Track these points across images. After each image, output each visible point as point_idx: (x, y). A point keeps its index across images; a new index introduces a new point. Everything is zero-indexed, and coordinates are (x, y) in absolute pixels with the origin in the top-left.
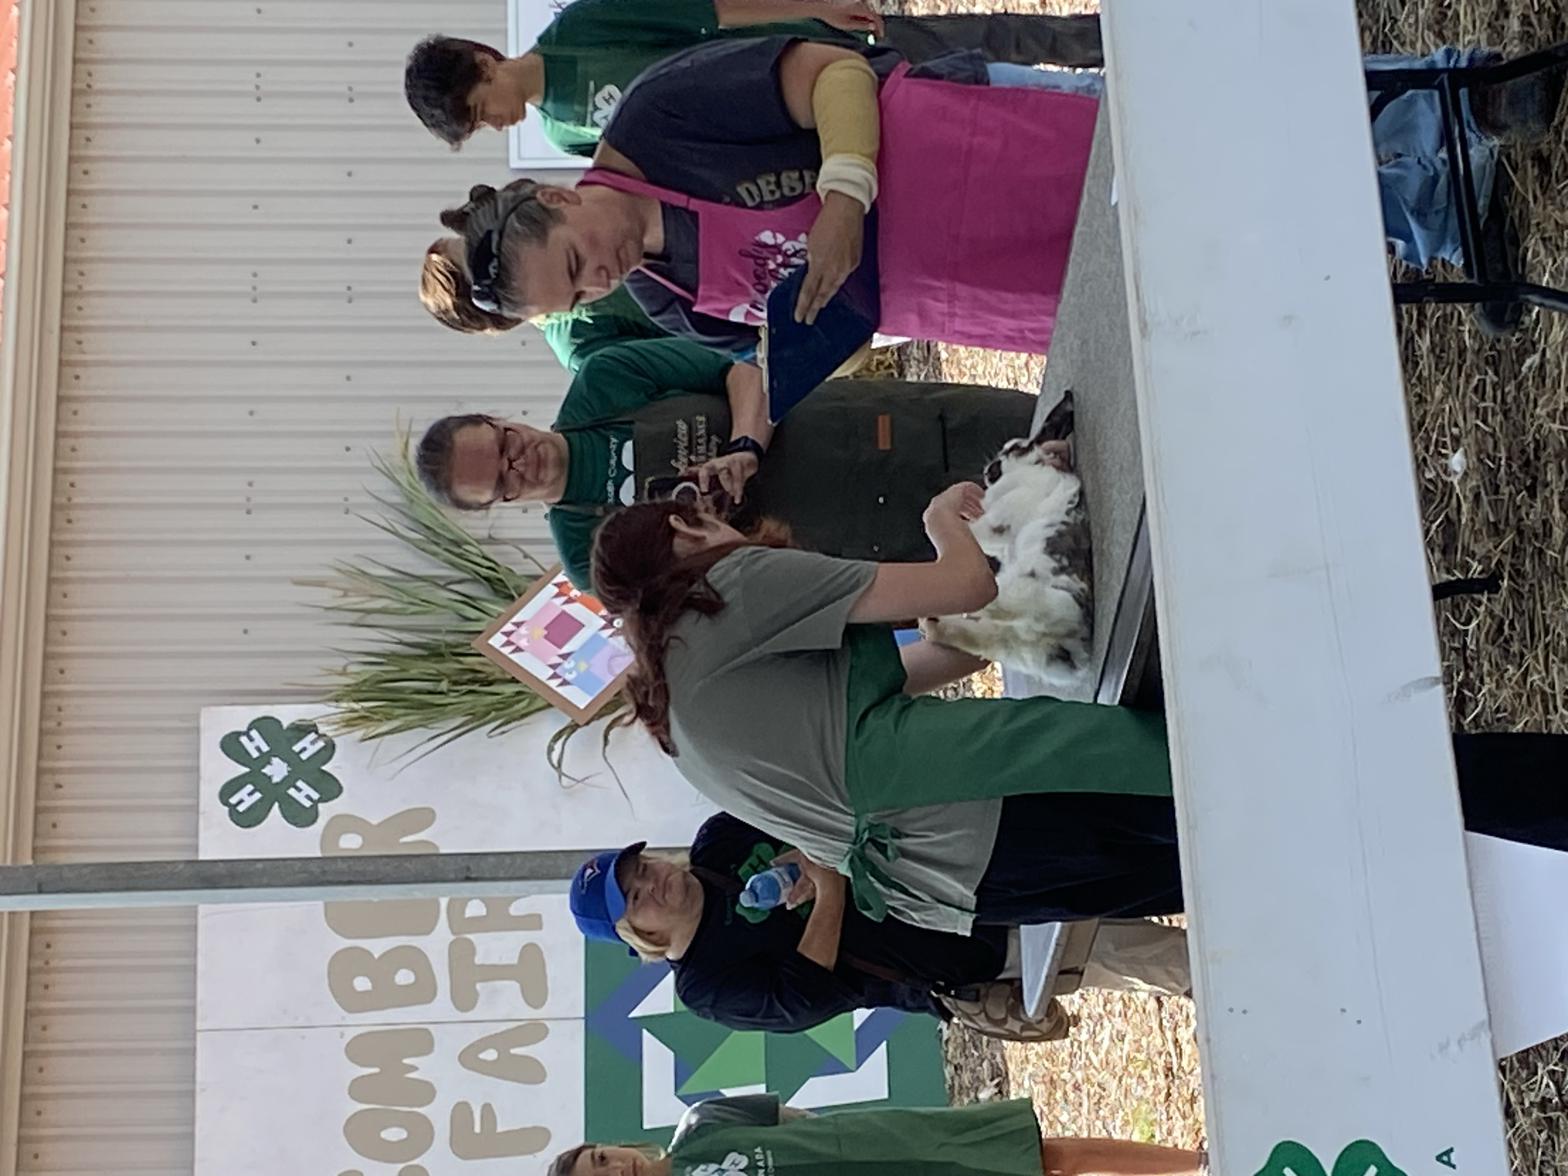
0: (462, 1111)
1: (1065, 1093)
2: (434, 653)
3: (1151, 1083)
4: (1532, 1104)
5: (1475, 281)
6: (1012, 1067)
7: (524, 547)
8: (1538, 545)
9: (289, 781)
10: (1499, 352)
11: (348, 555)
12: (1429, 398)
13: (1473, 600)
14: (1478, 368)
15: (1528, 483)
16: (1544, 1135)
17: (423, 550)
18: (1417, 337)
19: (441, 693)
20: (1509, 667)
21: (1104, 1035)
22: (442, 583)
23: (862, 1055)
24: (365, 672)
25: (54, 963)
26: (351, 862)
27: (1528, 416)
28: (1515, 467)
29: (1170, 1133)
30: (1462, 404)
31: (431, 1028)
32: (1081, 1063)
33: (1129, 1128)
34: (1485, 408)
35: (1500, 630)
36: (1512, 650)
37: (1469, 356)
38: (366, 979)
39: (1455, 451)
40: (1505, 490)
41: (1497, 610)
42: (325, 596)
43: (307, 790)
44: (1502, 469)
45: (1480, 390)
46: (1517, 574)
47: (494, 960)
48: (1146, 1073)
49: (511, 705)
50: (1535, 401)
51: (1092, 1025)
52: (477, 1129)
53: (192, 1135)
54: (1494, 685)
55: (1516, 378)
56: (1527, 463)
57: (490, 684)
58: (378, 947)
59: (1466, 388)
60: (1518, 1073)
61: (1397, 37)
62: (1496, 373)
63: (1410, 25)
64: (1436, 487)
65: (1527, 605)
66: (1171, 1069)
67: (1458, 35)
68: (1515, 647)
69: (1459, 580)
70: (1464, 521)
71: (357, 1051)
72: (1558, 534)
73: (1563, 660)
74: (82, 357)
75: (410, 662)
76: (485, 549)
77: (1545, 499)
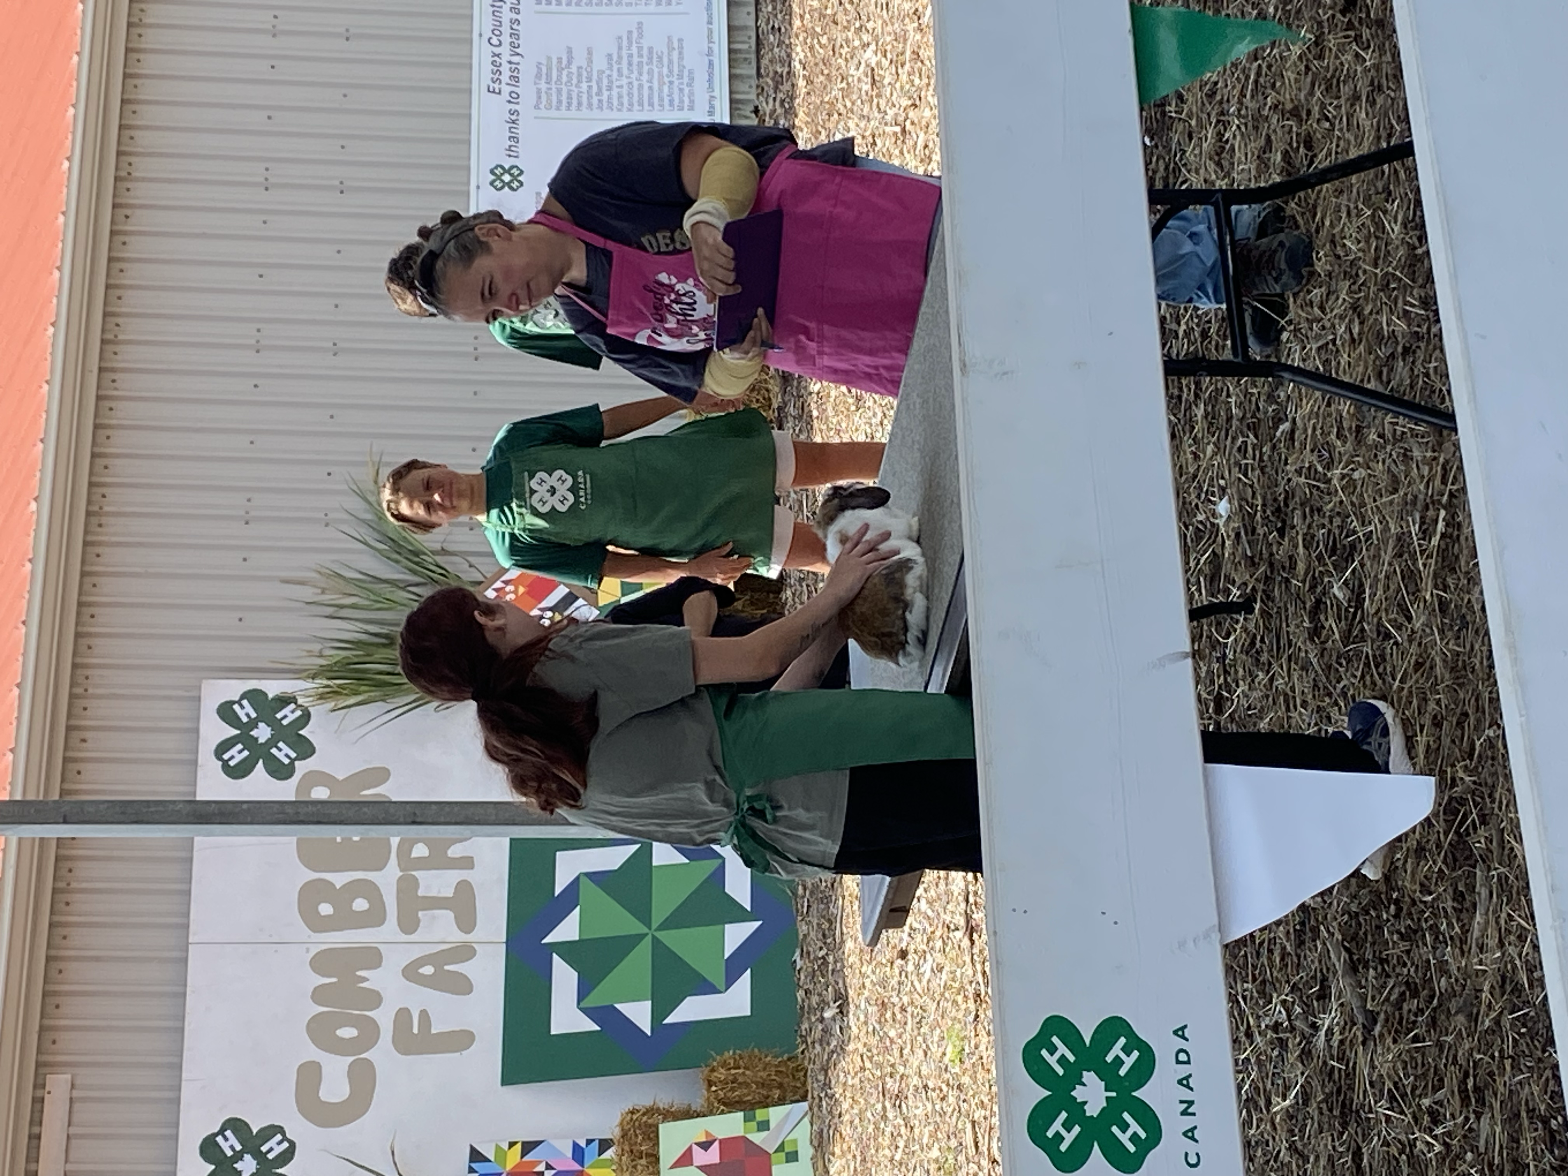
0: (403, 1015)
1: (894, 1014)
3: (963, 1007)
4: (1267, 1026)
5: (1239, 360)
6: (851, 992)
7: (470, 559)
8: (1285, 575)
9: (272, 742)
10: (1259, 420)
11: (327, 561)
12: (1202, 456)
13: (1232, 618)
14: (1241, 432)
15: (1279, 525)
16: (1276, 1053)
17: (388, 558)
18: (1194, 407)
20: (1260, 673)
21: (926, 968)
22: (402, 585)
23: (731, 979)
24: (338, 655)
25: (74, 885)
26: (319, 806)
27: (1280, 471)
28: (1268, 512)
29: (976, 1047)
30: (1228, 460)
31: (381, 947)
32: (908, 989)
33: (944, 1043)
34: (1247, 464)
35: (1253, 643)
36: (1262, 660)
37: (1235, 422)
38: (329, 905)
39: (1221, 499)
40: (1260, 531)
41: (1251, 626)
42: (308, 593)
43: (286, 749)
44: (1259, 514)
45: (1242, 450)
46: (1268, 597)
47: (433, 893)
48: (960, 999)
50: (1286, 459)
51: (917, 958)
52: (415, 1031)
53: (182, 1030)
54: (1247, 687)
55: (1271, 441)
56: (1278, 509)
58: (339, 879)
59: (1231, 448)
60: (1257, 1002)
61: (1185, 165)
62: (1256, 437)
63: (1195, 156)
64: (1206, 527)
65: (1275, 624)
66: (979, 995)
67: (1233, 164)
68: (1264, 657)
69: (1221, 602)
70: (1227, 555)
71: (320, 964)
72: (1301, 567)
73: (1302, 669)
74: (115, 393)
75: (374, 648)
76: (438, 559)
77: (1292, 539)
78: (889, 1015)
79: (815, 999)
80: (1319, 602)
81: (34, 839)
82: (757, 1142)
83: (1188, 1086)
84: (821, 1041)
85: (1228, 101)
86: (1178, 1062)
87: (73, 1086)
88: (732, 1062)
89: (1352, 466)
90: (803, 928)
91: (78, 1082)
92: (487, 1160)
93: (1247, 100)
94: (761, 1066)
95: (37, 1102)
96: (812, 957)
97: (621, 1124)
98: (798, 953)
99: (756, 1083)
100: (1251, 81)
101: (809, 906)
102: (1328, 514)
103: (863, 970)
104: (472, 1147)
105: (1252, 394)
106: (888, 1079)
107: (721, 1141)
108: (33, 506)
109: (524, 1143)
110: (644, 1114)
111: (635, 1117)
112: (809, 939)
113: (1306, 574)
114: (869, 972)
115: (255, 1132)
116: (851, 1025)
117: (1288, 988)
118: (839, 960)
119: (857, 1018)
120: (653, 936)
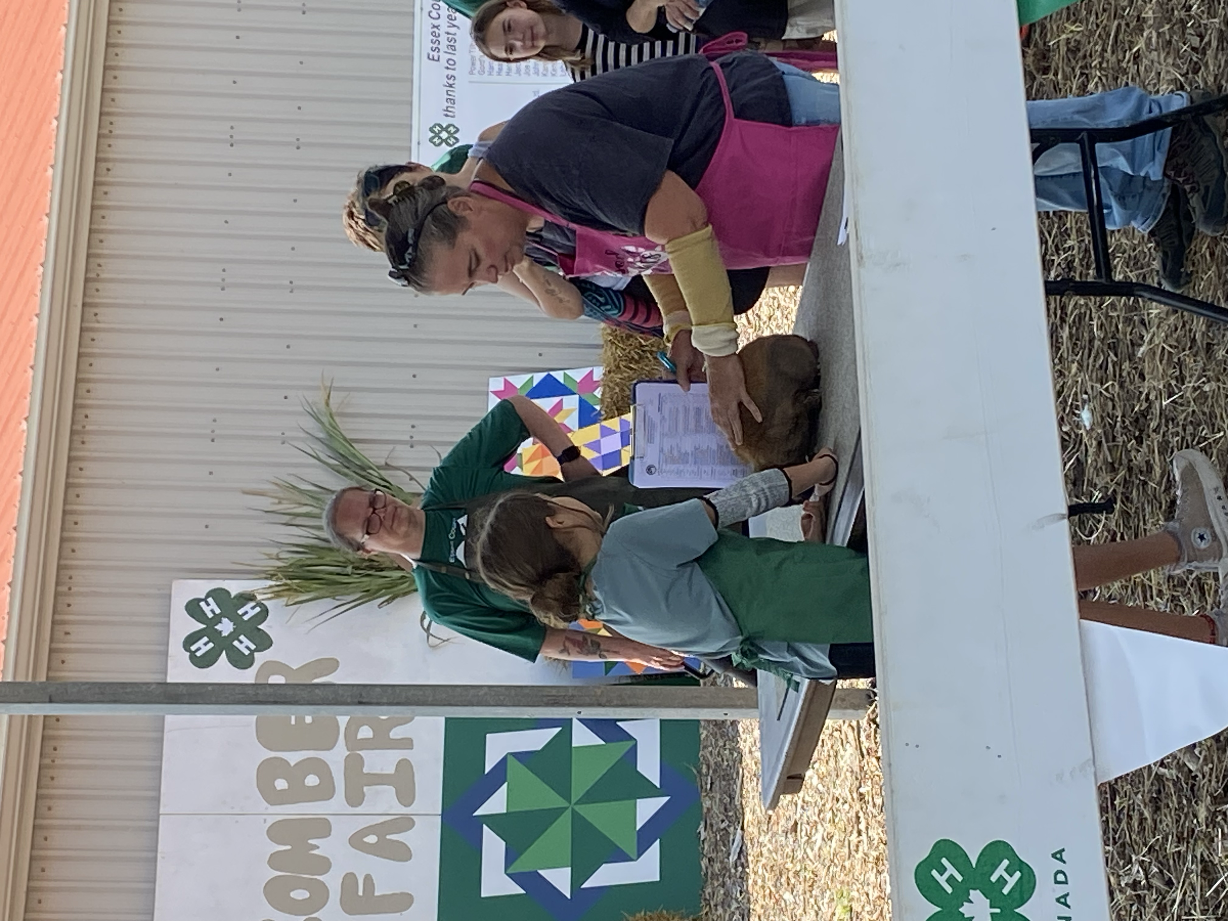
0: (349, 879)
1: (788, 878)
4: (1126, 884)
5: (1103, 281)
6: (750, 860)
7: (410, 472)
8: (1142, 478)
9: (234, 635)
10: (1119, 341)
11: (283, 474)
12: (1067, 373)
13: (1094, 518)
14: (1103, 351)
15: (1137, 434)
16: (1134, 908)
17: (337, 472)
18: (1059, 328)
19: (347, 575)
21: (818, 836)
24: (292, 558)
25: (58, 762)
26: (276, 689)
28: (1127, 422)
30: (1091, 377)
31: (329, 818)
32: (801, 856)
33: (834, 904)
37: (1097, 343)
38: (284, 781)
39: (1084, 410)
40: (1120, 440)
41: (1113, 525)
42: (266, 503)
43: (247, 642)
44: (1118, 424)
45: (1104, 367)
46: (1127, 499)
47: (377, 770)
49: (396, 585)
51: (809, 829)
52: (361, 893)
53: (154, 891)
55: (1129, 358)
57: (382, 570)
58: (293, 758)
59: (1094, 365)
60: (1118, 863)
62: (1116, 355)
64: (1070, 437)
65: (1133, 522)
69: (1085, 503)
70: (1089, 461)
71: (275, 833)
72: (1157, 470)
74: (97, 325)
75: (323, 552)
76: (383, 473)
77: (1148, 446)
78: (783, 880)
79: (717, 866)
81: (23, 717)
83: (1066, 904)
84: (723, 903)
85: (1091, 56)
86: (1057, 882)
89: (1204, 379)
90: (707, 803)
93: (1108, 55)
96: (714, 829)
98: (702, 825)
100: (1111, 37)
101: (712, 784)
102: (1181, 423)
103: (760, 840)
105: (1112, 317)
108: (24, 425)
112: (712, 812)
113: (1162, 477)
114: (766, 842)
116: (750, 889)
117: (1145, 850)
118: (739, 831)
119: (755, 883)
120: (573, 810)
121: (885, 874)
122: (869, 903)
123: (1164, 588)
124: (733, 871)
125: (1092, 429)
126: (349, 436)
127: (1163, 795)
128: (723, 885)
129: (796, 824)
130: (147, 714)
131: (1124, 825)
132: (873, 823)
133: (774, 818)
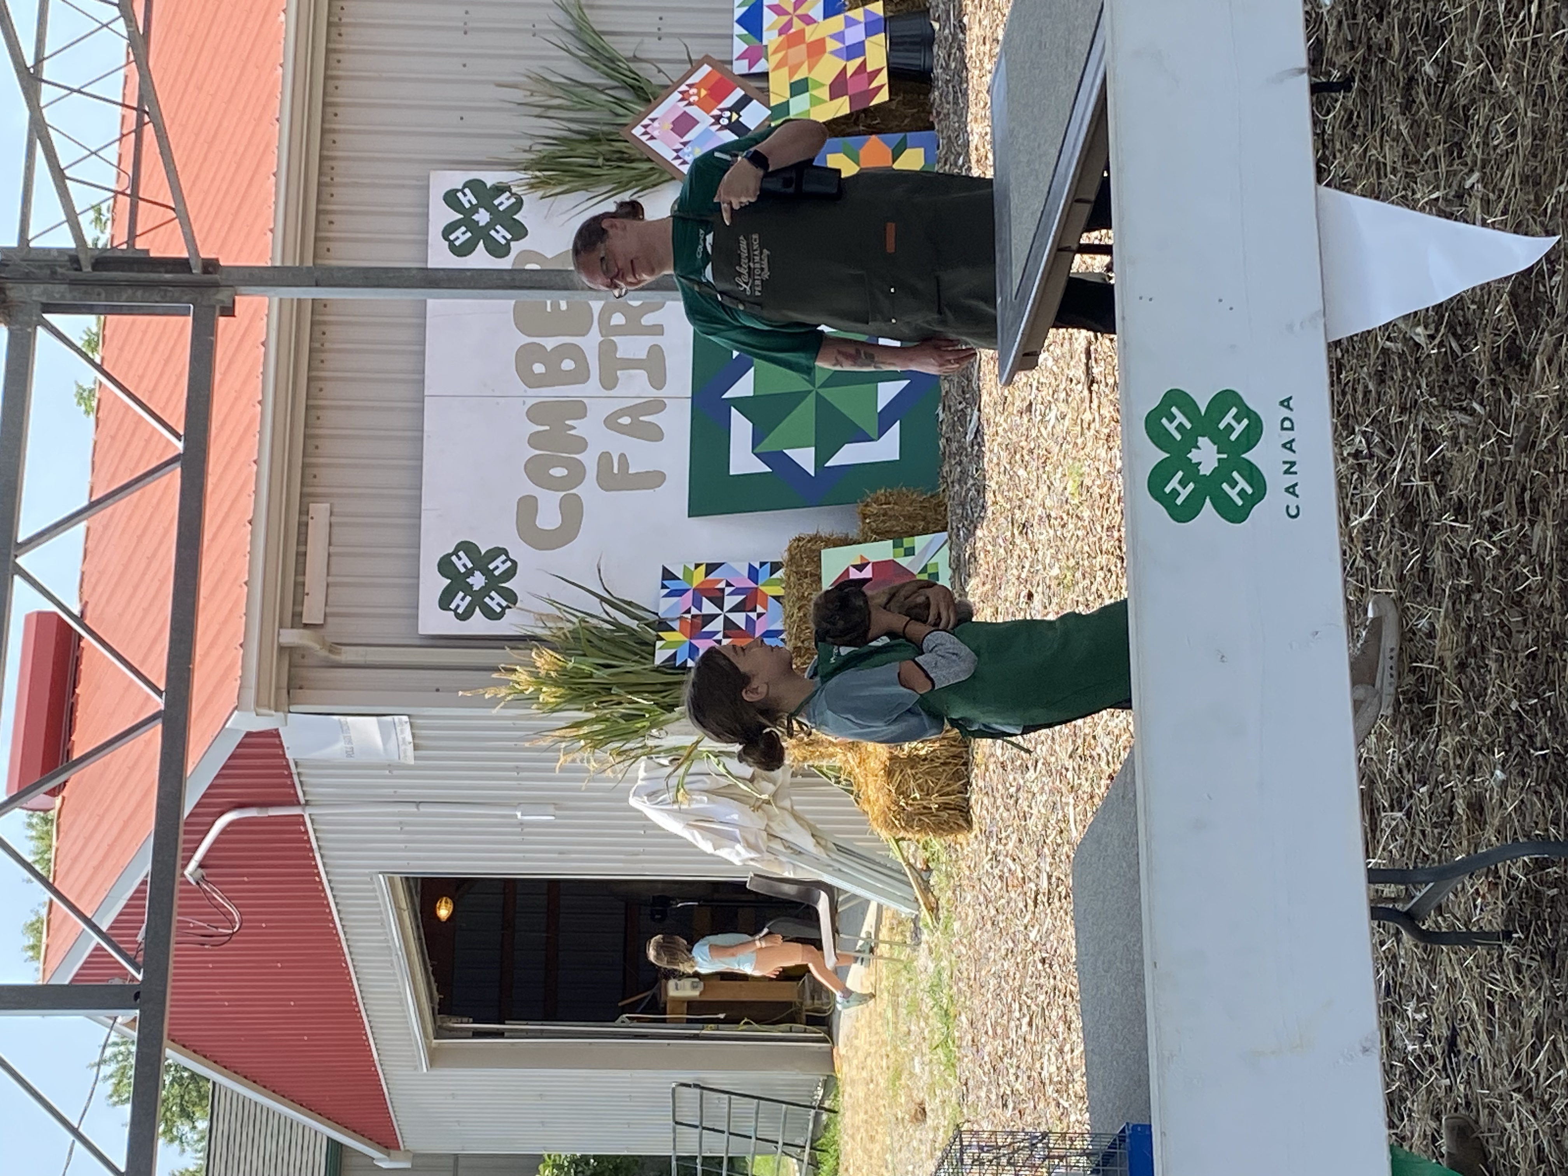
0: (605, 458)
1: (1022, 456)
2: (594, 138)
6: (986, 439)
7: (659, 65)
8: (1381, 56)
9: (491, 225)
11: (535, 66)
13: (1331, 97)
15: (1378, 11)
17: (588, 64)
19: (598, 167)
20: (1354, 145)
21: (1052, 416)
22: (600, 88)
23: (883, 430)
24: (545, 150)
25: (327, 345)
31: (585, 400)
32: (1035, 435)
33: (1066, 479)
35: (1350, 119)
36: (1358, 133)
38: (541, 365)
40: (1360, 17)
41: (1349, 104)
42: (519, 95)
43: (503, 232)
46: (1365, 77)
47: (630, 355)
48: (1080, 440)
49: (646, 178)
51: (1043, 407)
52: (616, 471)
53: (421, 468)
54: (1343, 159)
57: (632, 161)
58: (550, 343)
64: (1311, 16)
65: (1371, 100)
68: (1360, 131)
69: (1325, 82)
70: (1329, 41)
71: (535, 413)
72: (1397, 48)
73: (1393, 140)
75: (578, 145)
76: (631, 65)
77: (1388, 23)
78: (1018, 457)
79: (955, 445)
80: (1411, 79)
81: (292, 300)
82: (904, 565)
83: (1291, 449)
84: (959, 481)
86: (1283, 429)
87: (331, 514)
88: (883, 498)
90: (945, 386)
91: (335, 510)
92: (676, 578)
94: (908, 502)
95: (303, 526)
96: (952, 411)
97: (789, 550)
98: (940, 408)
99: (904, 516)
103: (996, 421)
104: (664, 569)
106: (1016, 511)
107: (875, 564)
108: (283, 18)
109: (707, 565)
110: (809, 541)
111: (801, 544)
112: (950, 395)
113: (1401, 54)
114: (1002, 421)
115: (483, 552)
116: (986, 466)
117: (1368, 421)
118: (976, 412)
119: (991, 461)
120: (817, 393)
121: (1116, 451)
122: (1099, 476)
123: (1399, 165)
124: (969, 449)
125: (1333, 8)
126: (597, 28)
127: (1388, 368)
128: (960, 463)
129: (1031, 404)
130: (410, 298)
131: (1349, 397)
132: (1104, 400)
133: (1010, 399)
